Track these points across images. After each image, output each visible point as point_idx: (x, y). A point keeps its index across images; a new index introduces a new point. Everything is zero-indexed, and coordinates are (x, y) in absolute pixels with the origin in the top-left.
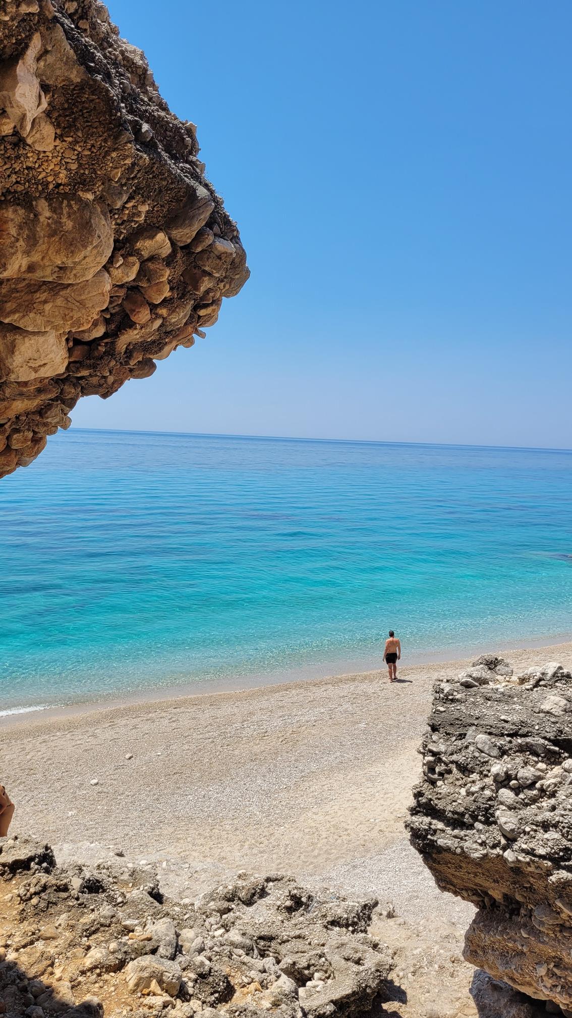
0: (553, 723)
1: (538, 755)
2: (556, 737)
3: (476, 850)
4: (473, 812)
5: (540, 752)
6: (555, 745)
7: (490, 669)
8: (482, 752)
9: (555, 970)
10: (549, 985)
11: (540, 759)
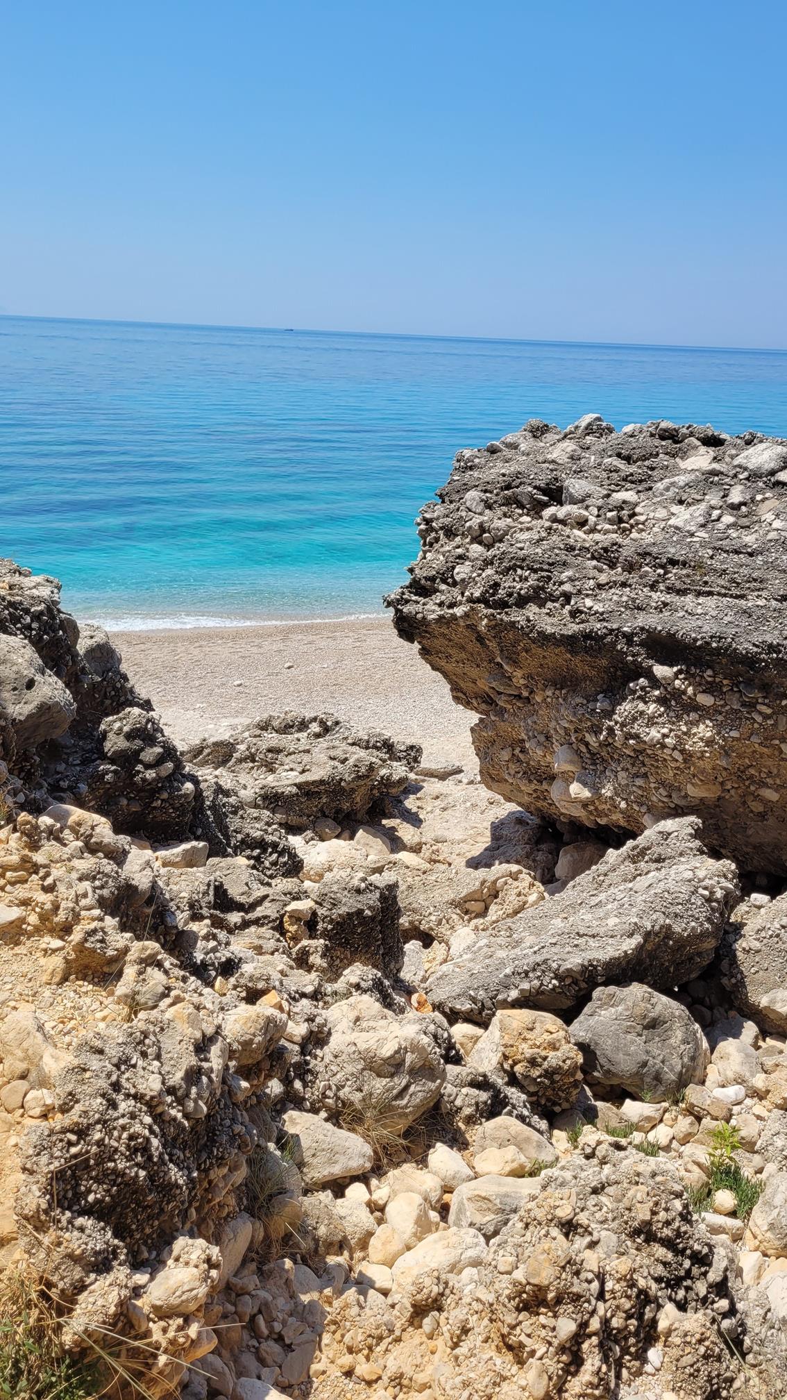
0: (552, 470)
1: (522, 507)
2: (547, 484)
3: (434, 611)
4: (443, 574)
5: (525, 502)
6: (544, 495)
7: (534, 436)
8: (470, 510)
9: (520, 755)
10: (512, 772)
11: (525, 511)
